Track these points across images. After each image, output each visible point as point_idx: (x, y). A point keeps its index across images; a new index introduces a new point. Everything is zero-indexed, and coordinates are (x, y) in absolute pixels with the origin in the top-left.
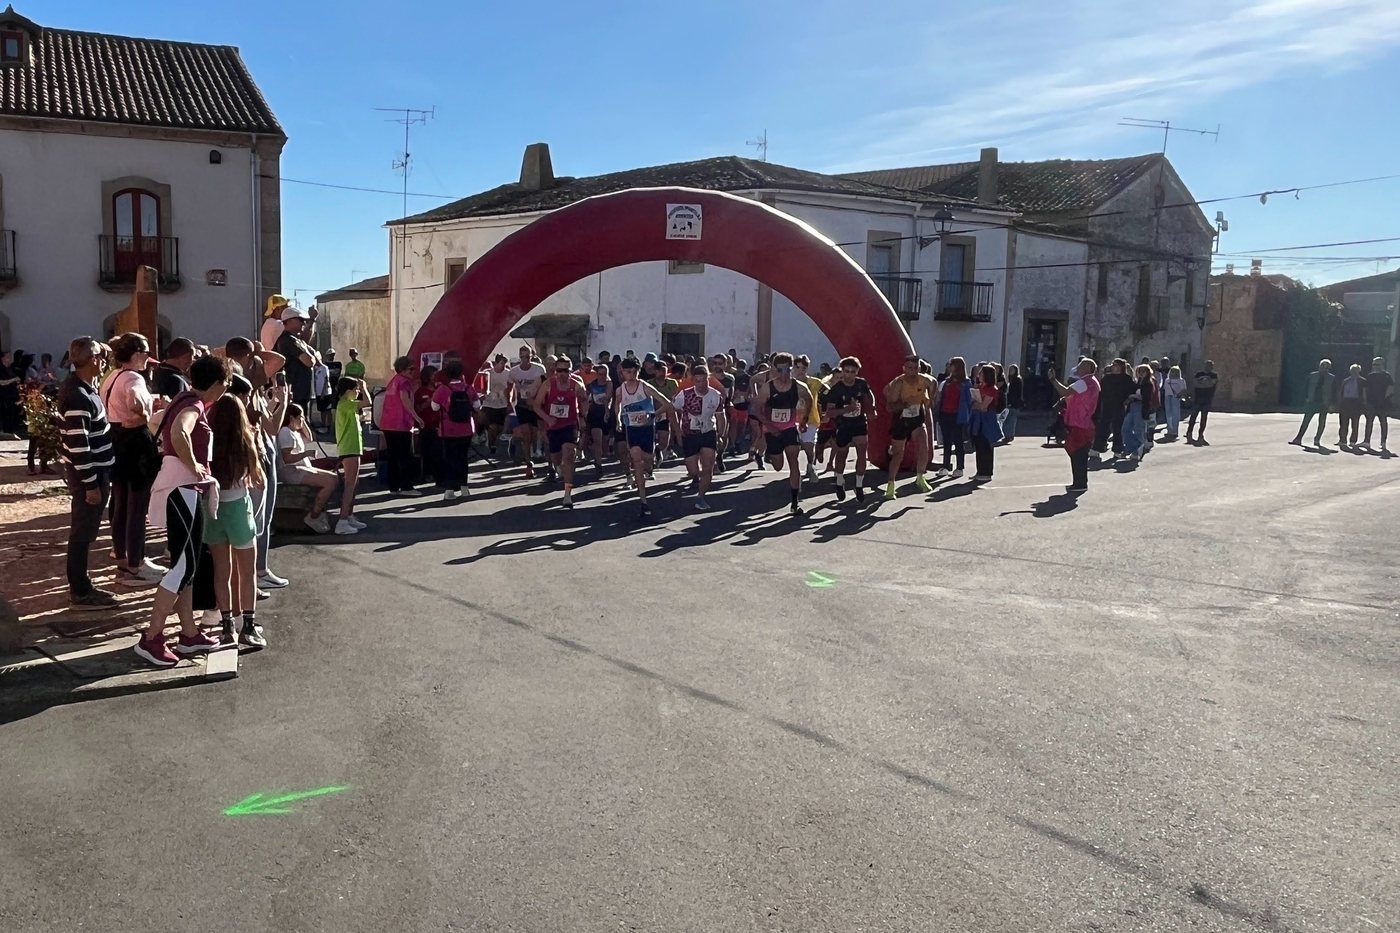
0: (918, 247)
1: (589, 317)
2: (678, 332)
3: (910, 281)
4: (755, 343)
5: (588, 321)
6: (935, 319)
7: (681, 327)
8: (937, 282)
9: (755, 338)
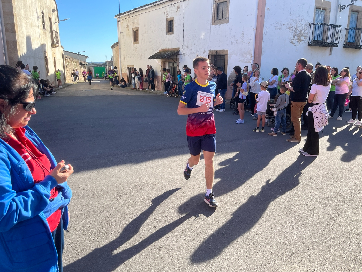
0: (339, 10)
1: (179, 49)
2: (216, 54)
3: (334, 26)
4: (253, 58)
5: (179, 51)
6: (344, 47)
7: (217, 52)
8: (347, 29)
9: (253, 55)
